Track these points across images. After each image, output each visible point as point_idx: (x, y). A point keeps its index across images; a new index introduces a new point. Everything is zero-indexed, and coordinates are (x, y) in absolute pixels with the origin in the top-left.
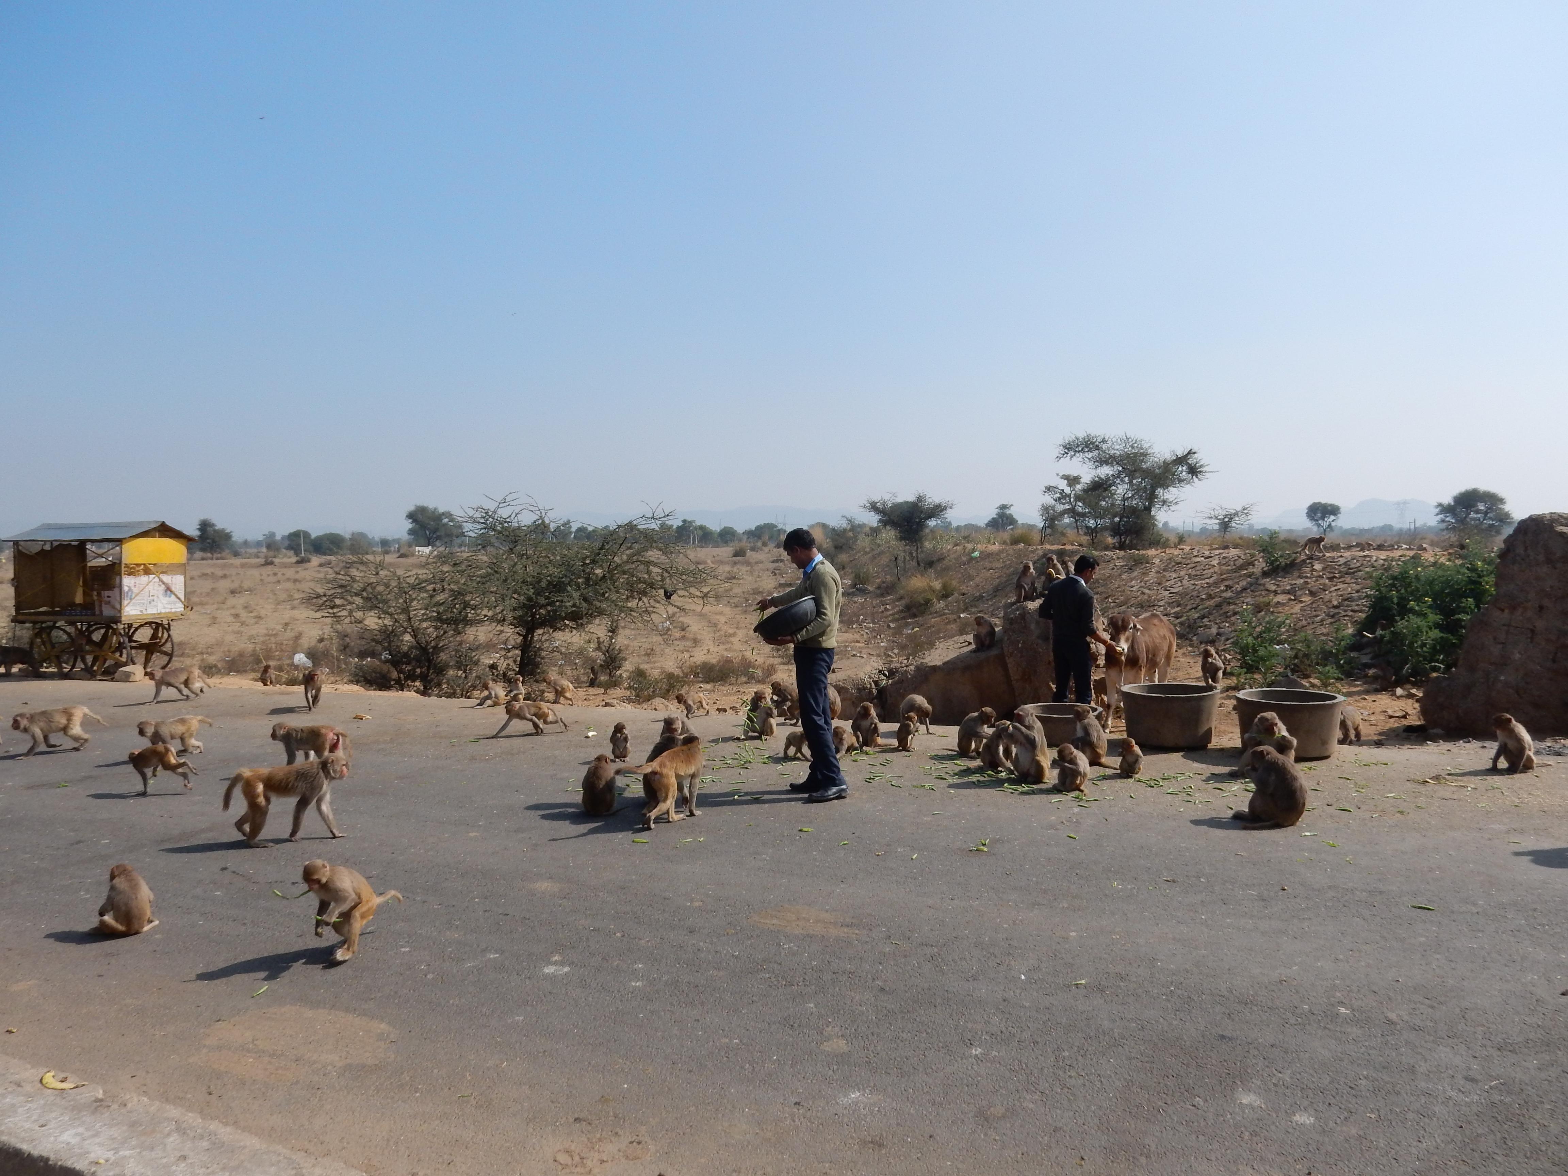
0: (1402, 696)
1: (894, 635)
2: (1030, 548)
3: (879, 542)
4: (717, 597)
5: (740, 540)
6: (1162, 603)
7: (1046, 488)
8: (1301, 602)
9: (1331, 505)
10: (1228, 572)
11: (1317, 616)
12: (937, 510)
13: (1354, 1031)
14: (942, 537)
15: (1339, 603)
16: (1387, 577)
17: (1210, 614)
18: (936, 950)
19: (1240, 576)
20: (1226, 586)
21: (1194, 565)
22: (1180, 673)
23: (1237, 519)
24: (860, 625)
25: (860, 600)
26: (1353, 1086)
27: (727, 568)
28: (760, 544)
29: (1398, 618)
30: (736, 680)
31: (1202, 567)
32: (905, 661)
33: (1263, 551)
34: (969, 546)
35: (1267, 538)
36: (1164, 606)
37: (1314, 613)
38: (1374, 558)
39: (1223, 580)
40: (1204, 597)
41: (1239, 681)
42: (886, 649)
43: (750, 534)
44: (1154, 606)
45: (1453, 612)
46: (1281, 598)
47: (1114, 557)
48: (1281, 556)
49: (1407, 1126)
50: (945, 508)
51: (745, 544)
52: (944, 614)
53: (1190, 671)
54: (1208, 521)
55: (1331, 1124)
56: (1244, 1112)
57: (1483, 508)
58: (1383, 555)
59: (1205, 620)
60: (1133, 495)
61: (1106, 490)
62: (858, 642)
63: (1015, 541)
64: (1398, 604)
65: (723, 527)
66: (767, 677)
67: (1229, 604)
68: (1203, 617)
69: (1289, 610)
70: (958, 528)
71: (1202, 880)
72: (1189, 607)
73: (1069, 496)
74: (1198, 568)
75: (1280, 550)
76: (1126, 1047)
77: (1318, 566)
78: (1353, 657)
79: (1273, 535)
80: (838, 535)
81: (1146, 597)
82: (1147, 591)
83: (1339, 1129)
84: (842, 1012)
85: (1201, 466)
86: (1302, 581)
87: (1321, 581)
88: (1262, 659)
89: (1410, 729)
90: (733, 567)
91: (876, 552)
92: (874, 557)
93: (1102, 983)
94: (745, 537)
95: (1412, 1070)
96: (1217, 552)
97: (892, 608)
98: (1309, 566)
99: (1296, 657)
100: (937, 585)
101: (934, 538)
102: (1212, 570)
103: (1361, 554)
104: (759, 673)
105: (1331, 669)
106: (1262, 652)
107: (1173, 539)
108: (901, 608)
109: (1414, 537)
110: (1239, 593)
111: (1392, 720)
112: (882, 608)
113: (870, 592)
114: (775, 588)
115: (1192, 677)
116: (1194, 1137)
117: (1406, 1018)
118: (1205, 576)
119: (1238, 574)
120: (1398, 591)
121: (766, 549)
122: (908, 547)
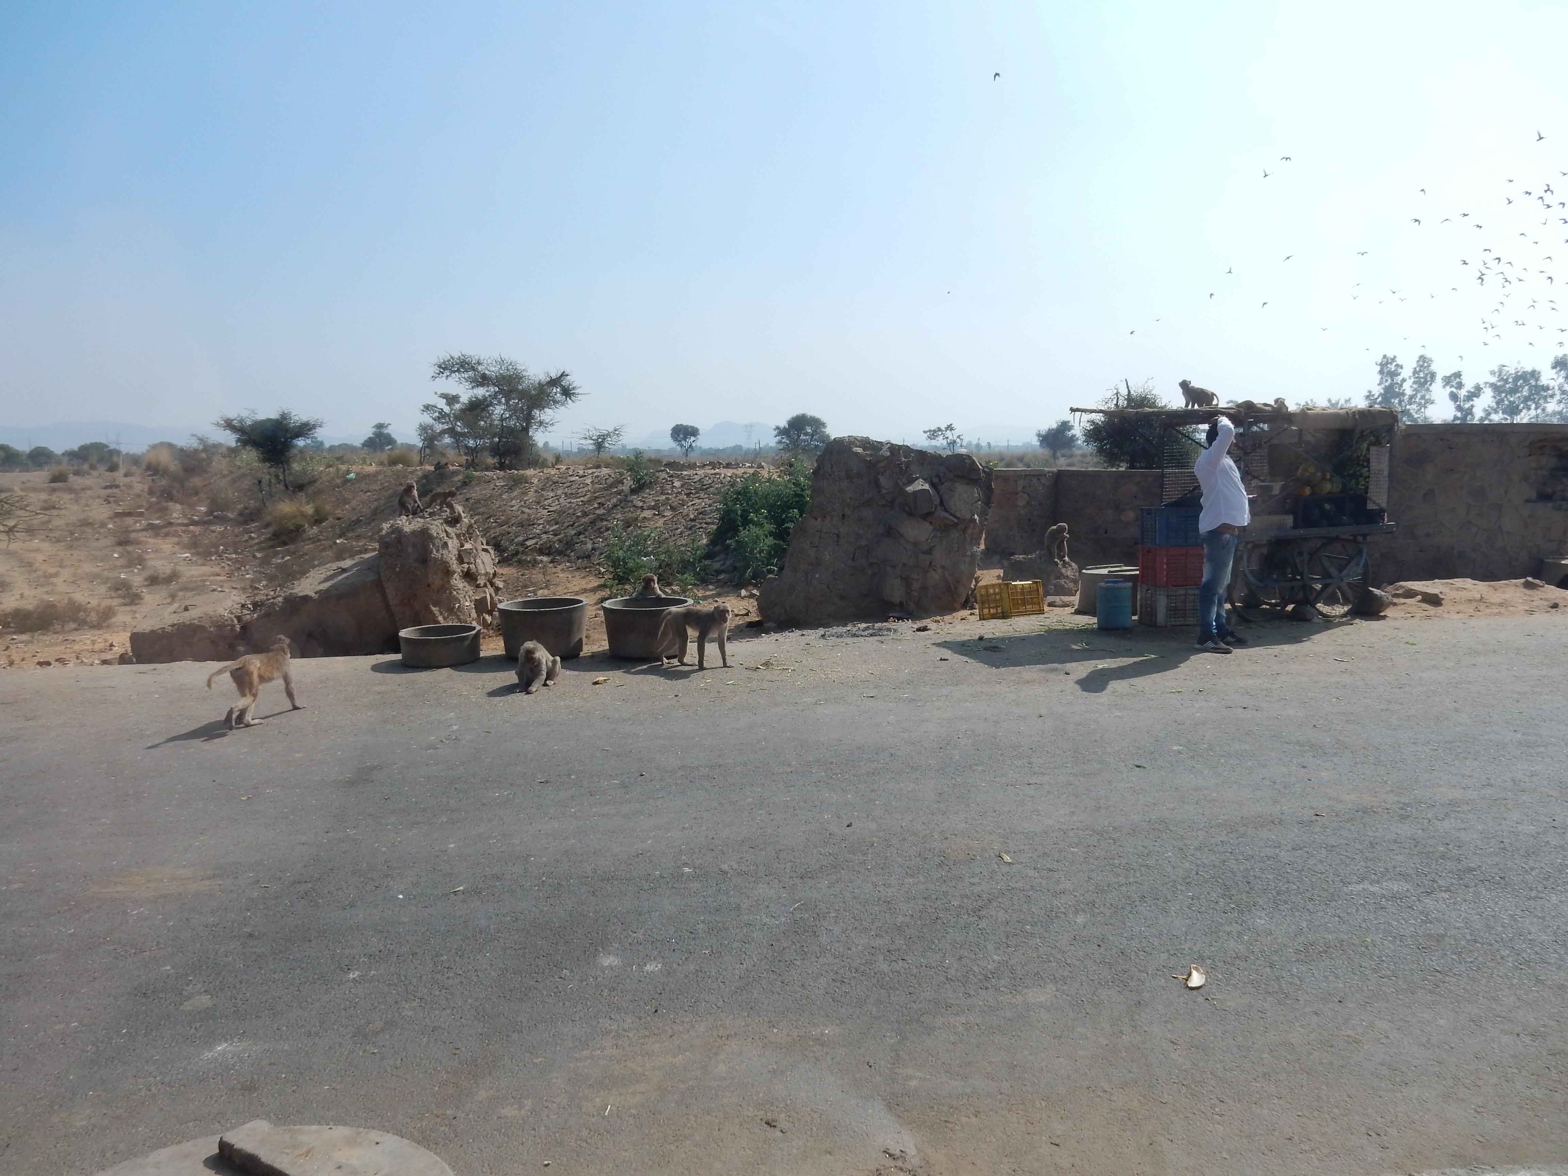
0: (745, 597)
1: (260, 565)
2: (409, 469)
3: (238, 463)
4: (31, 531)
5: (59, 463)
6: (541, 521)
7: (424, 406)
8: (664, 516)
9: (691, 427)
10: (600, 490)
11: (677, 529)
12: (305, 429)
13: (696, 885)
14: (312, 458)
15: (695, 516)
16: (732, 492)
17: (586, 530)
18: (310, 885)
19: (611, 494)
20: (599, 503)
21: (570, 484)
22: (560, 588)
23: (609, 439)
24: (220, 556)
25: (219, 528)
26: (693, 931)
27: (44, 496)
28: (86, 467)
29: (741, 529)
30: (63, 627)
31: (577, 486)
32: (272, 593)
33: (630, 470)
34: (343, 467)
35: (633, 458)
36: (543, 524)
37: (675, 527)
38: (723, 475)
39: (596, 498)
40: (579, 514)
41: (612, 592)
42: (252, 581)
43: (72, 455)
44: (533, 524)
45: (783, 521)
46: (647, 514)
47: (495, 477)
48: (646, 475)
49: (733, 954)
50: (314, 427)
51: (64, 467)
52: (319, 540)
53: (569, 585)
54: (583, 442)
55: (675, 966)
56: (604, 974)
57: (810, 431)
58: (729, 472)
59: (581, 536)
60: (511, 416)
61: (483, 410)
62: (218, 575)
63: (393, 462)
64: (741, 516)
65: (33, 447)
66: (104, 621)
67: (602, 520)
68: (580, 534)
69: (653, 524)
70: (332, 448)
71: (572, 777)
72: (566, 525)
73: (448, 415)
74: (573, 487)
75: (645, 469)
76: (501, 940)
77: (677, 484)
78: (707, 565)
79: (638, 454)
80: (188, 456)
81: (526, 516)
82: (527, 510)
83: (680, 968)
84: (204, 967)
85: (574, 388)
86: (664, 497)
87: (681, 497)
88: (631, 571)
89: (751, 625)
90: (50, 495)
91: (234, 476)
92: (234, 481)
93: (479, 886)
94: (66, 458)
95: (738, 908)
96: (590, 471)
97: (256, 535)
98: (670, 483)
99: (660, 567)
100: (309, 509)
101: (303, 459)
102: (586, 489)
103: (713, 471)
104: (93, 617)
105: (688, 577)
106: (631, 564)
107: (551, 459)
108: (268, 536)
109: (756, 457)
110: (610, 511)
111: (738, 618)
112: (246, 537)
113: (230, 520)
114: (111, 518)
115: (570, 591)
116: (561, 1004)
117: (735, 866)
118: (580, 495)
119: (609, 492)
120: (741, 505)
121: (95, 473)
122: (273, 469)
